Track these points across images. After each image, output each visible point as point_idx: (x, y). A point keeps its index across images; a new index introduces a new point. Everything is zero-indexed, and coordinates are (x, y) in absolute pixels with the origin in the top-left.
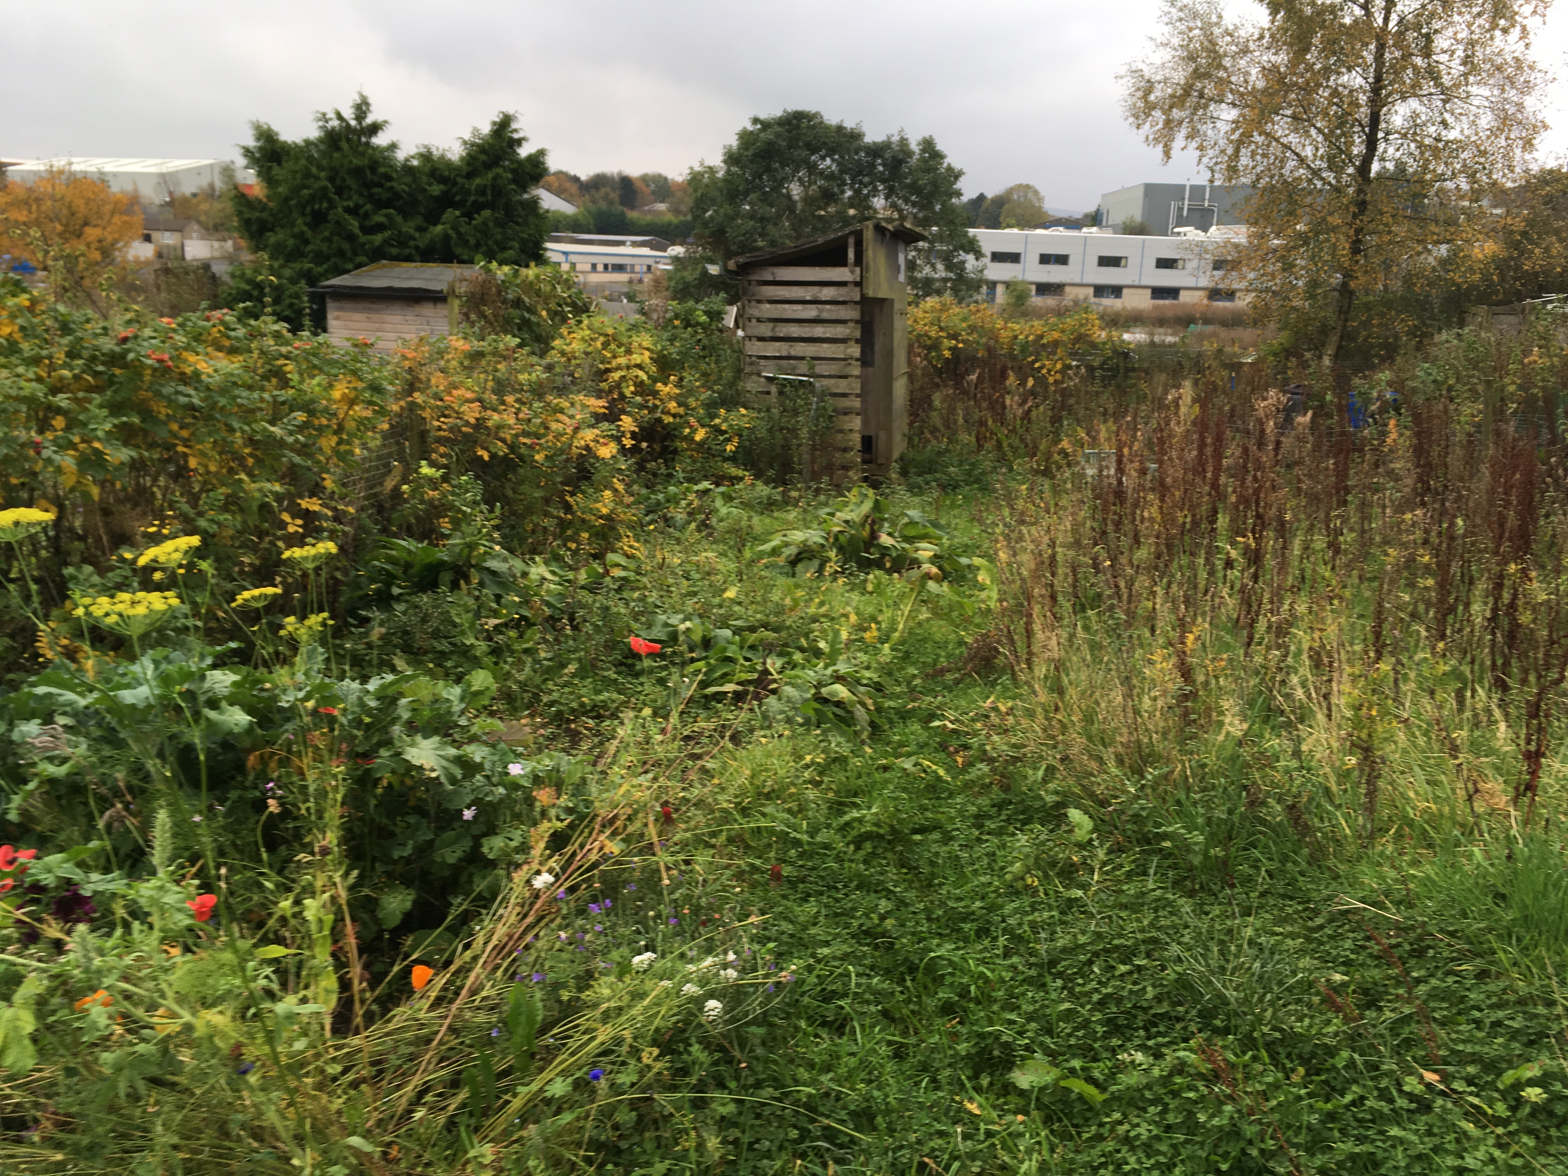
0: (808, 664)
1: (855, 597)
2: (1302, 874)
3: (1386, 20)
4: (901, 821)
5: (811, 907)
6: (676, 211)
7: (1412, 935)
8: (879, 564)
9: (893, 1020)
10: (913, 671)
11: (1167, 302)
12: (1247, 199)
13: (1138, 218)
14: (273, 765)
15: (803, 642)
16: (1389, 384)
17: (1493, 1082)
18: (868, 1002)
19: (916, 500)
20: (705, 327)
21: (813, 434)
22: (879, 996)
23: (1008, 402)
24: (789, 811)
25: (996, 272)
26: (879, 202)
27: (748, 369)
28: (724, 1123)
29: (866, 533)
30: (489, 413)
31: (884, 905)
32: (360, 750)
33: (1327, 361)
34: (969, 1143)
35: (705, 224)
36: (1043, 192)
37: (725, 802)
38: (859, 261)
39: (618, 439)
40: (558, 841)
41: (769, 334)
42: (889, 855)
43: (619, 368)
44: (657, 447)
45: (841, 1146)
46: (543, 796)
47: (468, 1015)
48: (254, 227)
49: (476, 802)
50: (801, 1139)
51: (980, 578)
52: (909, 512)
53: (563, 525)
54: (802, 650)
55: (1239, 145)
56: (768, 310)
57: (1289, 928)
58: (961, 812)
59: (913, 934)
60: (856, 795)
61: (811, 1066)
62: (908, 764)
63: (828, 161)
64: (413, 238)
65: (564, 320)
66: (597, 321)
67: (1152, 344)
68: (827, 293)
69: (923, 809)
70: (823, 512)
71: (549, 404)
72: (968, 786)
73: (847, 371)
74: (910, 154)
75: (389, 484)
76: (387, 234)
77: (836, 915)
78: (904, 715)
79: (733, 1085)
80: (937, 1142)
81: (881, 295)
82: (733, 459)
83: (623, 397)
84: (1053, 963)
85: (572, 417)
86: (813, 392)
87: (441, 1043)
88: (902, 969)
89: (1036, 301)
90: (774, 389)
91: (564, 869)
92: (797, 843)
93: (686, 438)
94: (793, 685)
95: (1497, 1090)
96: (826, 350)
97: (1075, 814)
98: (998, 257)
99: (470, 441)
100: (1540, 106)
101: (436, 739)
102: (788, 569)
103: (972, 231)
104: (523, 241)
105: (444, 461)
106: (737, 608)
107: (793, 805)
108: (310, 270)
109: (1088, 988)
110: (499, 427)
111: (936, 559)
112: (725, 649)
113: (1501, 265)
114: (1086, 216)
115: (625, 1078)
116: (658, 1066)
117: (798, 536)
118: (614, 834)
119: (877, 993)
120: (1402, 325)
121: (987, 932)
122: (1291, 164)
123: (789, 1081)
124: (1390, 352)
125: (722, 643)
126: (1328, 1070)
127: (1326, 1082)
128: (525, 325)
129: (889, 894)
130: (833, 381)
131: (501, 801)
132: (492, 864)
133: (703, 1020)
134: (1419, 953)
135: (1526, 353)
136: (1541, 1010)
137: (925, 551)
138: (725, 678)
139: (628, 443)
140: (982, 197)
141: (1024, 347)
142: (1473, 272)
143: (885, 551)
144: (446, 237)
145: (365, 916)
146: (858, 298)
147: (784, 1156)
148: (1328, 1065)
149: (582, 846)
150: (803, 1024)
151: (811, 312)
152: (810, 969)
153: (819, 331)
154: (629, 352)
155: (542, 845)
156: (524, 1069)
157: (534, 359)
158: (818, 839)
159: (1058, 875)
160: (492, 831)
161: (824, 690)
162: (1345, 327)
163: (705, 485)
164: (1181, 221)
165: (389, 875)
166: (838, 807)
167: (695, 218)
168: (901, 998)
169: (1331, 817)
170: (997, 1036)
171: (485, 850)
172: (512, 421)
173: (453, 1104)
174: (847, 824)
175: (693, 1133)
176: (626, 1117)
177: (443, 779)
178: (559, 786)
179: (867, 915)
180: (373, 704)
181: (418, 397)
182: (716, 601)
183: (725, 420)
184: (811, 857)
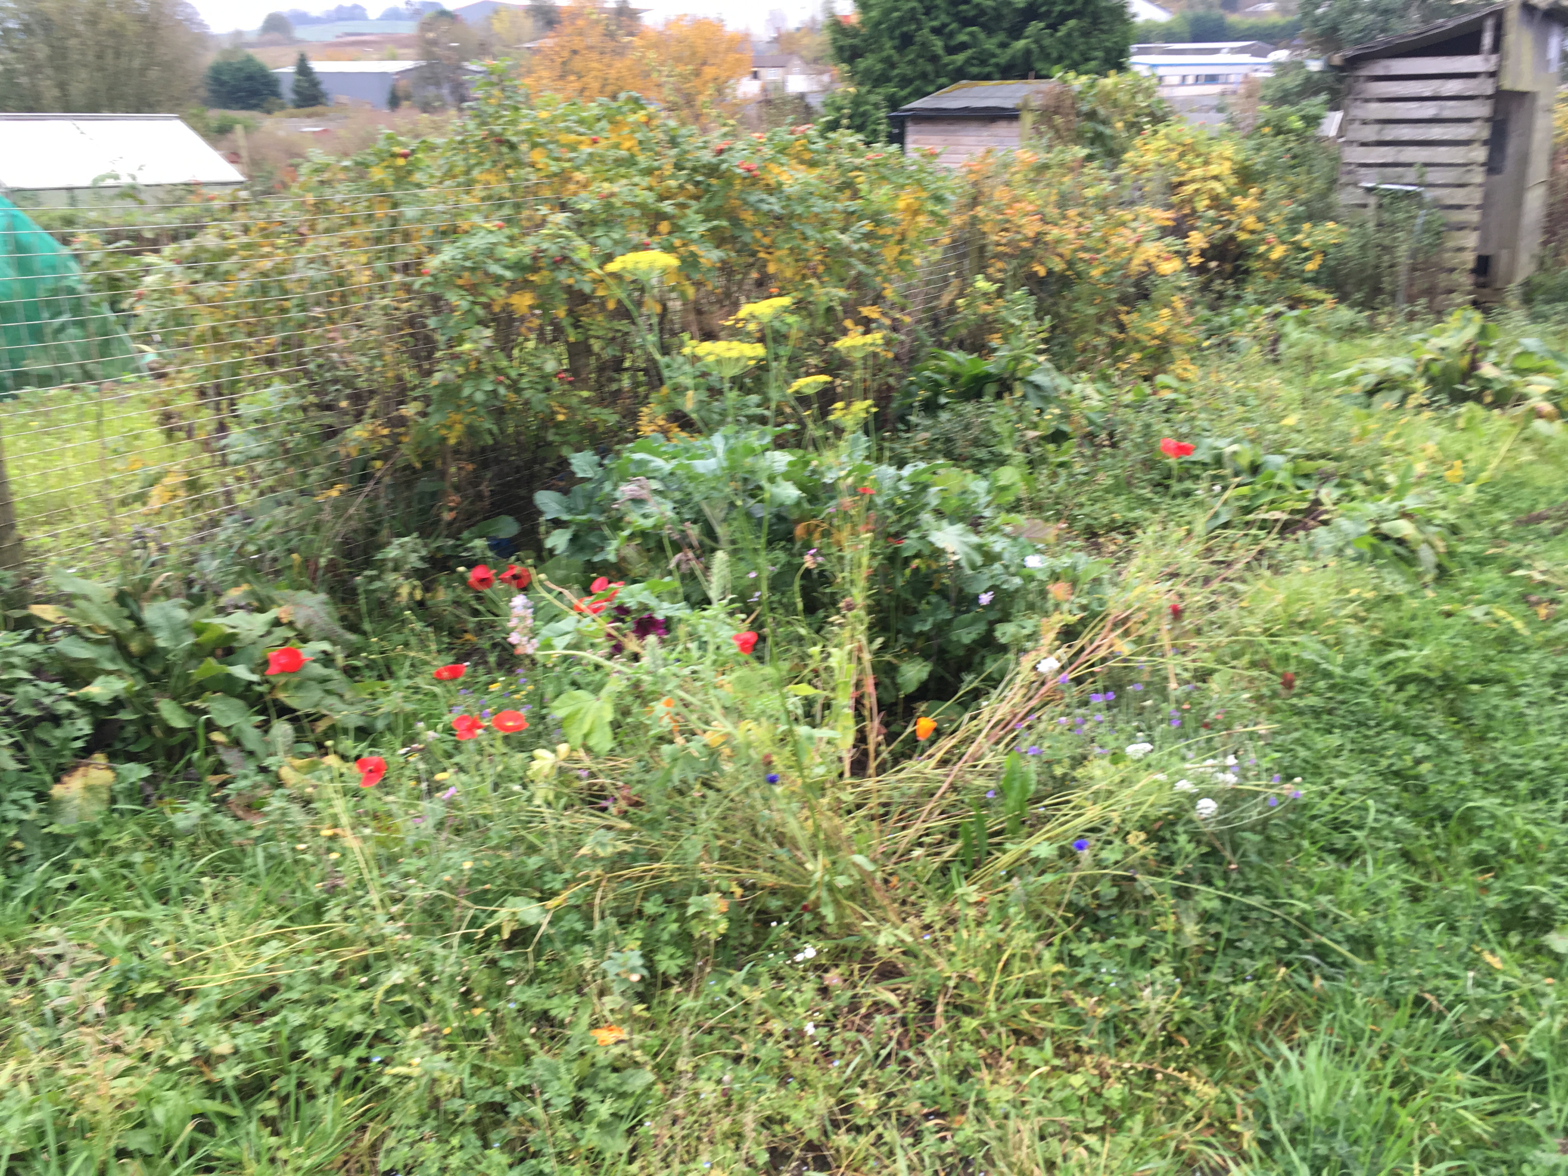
0: (1371, 497)
1: (1440, 432)
4: (1457, 668)
5: (1334, 740)
6: (1284, 9)
8: (1477, 398)
9: (1414, 863)
10: (1500, 515)
14: (817, 535)
15: (1368, 475)
18: (1386, 839)
19: (1536, 327)
20: (1301, 136)
21: (1414, 254)
22: (1399, 835)
24: (1324, 642)
27: (1344, 179)
28: (1206, 917)
29: (1465, 361)
30: (1048, 228)
31: (1421, 749)
32: (893, 530)
34: (1481, 991)
35: (1316, 22)
37: (1252, 624)
38: (1497, 46)
39: (1184, 255)
40: (1068, 634)
41: (1374, 138)
42: (1437, 701)
43: (1193, 181)
44: (1228, 267)
45: (1332, 965)
46: (1058, 591)
47: (969, 777)
48: (847, 54)
49: (993, 588)
50: (1289, 950)
52: (1525, 341)
53: (1114, 344)
54: (1366, 483)
56: (1376, 110)
58: (1535, 668)
59: (1453, 783)
60: (1407, 636)
61: (1309, 884)
62: (1478, 613)
64: (994, 56)
65: (1140, 131)
66: (1173, 130)
69: (1489, 660)
70: (1414, 339)
71: (1111, 217)
72: (1550, 642)
73: (1466, 179)
75: (946, 298)
76: (969, 52)
77: (1363, 751)
78: (1481, 561)
79: (1220, 883)
80: (1445, 983)
81: (1521, 88)
82: (1315, 280)
83: (1194, 211)
85: (1134, 230)
86: (1421, 206)
87: (942, 797)
88: (1433, 814)
90: (1372, 201)
91: (1070, 662)
92: (1327, 675)
93: (1260, 256)
94: (1350, 518)
96: (1442, 154)
99: (1027, 256)
101: (960, 526)
102: (1363, 399)
104: (1108, 51)
105: (1000, 276)
106: (1294, 436)
107: (1331, 639)
108: (894, 94)
110: (1058, 241)
111: (1550, 396)
112: (1273, 476)
115: (1110, 855)
116: (1144, 850)
117: (1379, 364)
118: (1126, 633)
119: (1397, 832)
121: (1545, 793)
123: (1282, 893)
125: (1270, 470)
128: (1098, 139)
129: (1429, 739)
130: (1447, 191)
131: (1017, 591)
132: (1004, 649)
133: (1194, 815)
137: (1539, 386)
138: (1270, 506)
139: (1195, 261)
143: (1486, 384)
144: (1028, 52)
145: (887, 681)
146: (1490, 92)
147: (1266, 960)
149: (1091, 641)
150: (1306, 843)
151: (1429, 110)
152: (1323, 795)
153: (1436, 132)
154: (1206, 163)
155: (1052, 635)
156: (1014, 832)
157: (1103, 173)
158: (1354, 674)
160: (1006, 618)
161: (1385, 526)
163: (1278, 307)
165: (911, 648)
166: (1382, 646)
167: (1306, 14)
168: (1428, 842)
170: (1536, 898)
171: (998, 634)
172: (1071, 235)
173: (949, 851)
174: (1390, 663)
175: (1172, 918)
176: (1108, 891)
177: (963, 563)
178: (1074, 583)
179: (1399, 756)
180: (906, 488)
181: (981, 211)
182: (1273, 427)
183: (1309, 235)
184: (1342, 691)
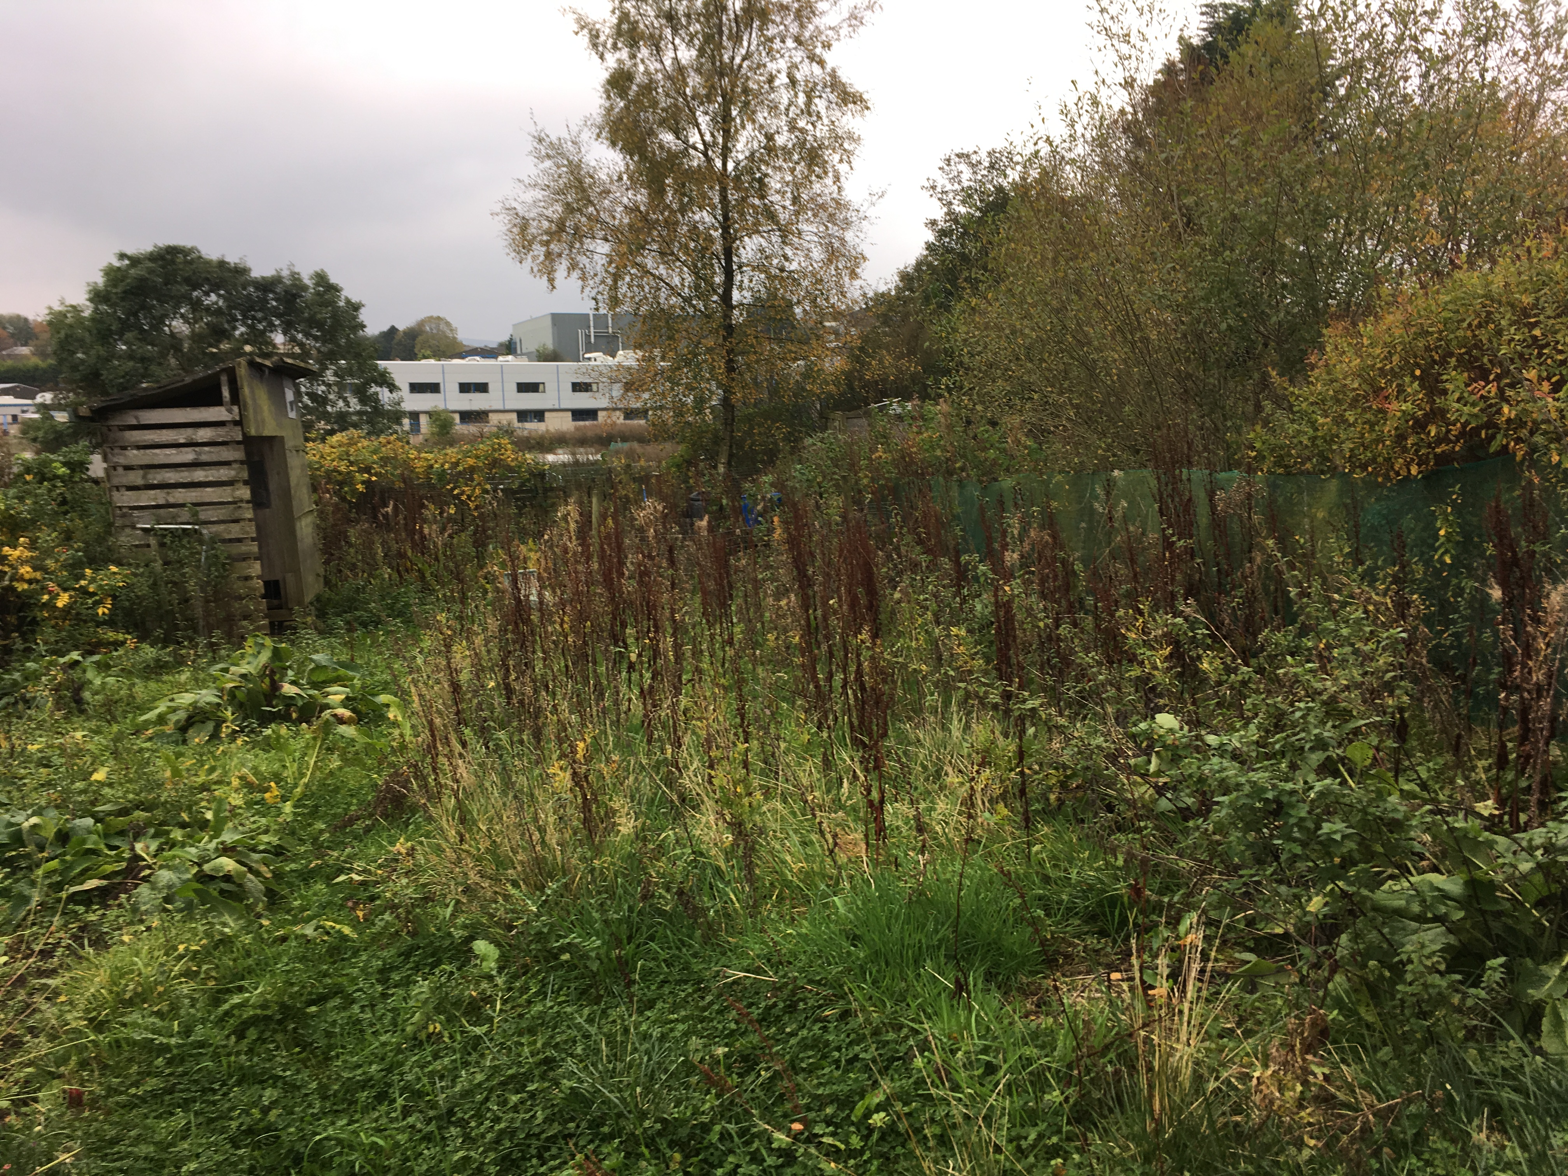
0: (191, 839)
1: (255, 756)
2: (695, 955)
3: (725, 164)
4: (292, 996)
5: (180, 1119)
6: (41, 353)
7: (786, 992)
8: (283, 717)
10: (320, 825)
11: (587, 423)
12: (632, 325)
13: (550, 346)
15: (185, 816)
16: (772, 485)
17: (849, 1116)
19: (325, 642)
20: (66, 480)
21: (204, 587)
23: (426, 531)
24: (159, 1014)
25: (413, 402)
26: (279, 338)
27: (119, 523)
29: (266, 684)
31: (269, 1094)
33: (721, 469)
35: (74, 368)
36: (454, 324)
37: (75, 1019)
38: (236, 398)
41: (140, 482)
42: (279, 1037)
44: (11, 619)
51: (391, 716)
52: (314, 657)
54: (183, 825)
55: (616, 277)
56: (134, 456)
57: (683, 1013)
58: (365, 970)
59: (302, 1119)
60: (242, 977)
62: (309, 930)
63: (213, 297)
67: (577, 463)
68: (204, 435)
69: (323, 976)
70: (214, 670)
72: (375, 938)
73: (237, 515)
74: (305, 288)
77: (211, 1121)
78: (307, 876)
81: (266, 433)
82: (111, 622)
84: (451, 1112)
86: (201, 542)
88: (287, 1162)
89: (460, 428)
90: (153, 541)
92: (165, 1049)
93: (45, 606)
94: (168, 868)
95: (853, 1124)
96: (210, 494)
97: (481, 946)
98: (416, 388)
100: (857, 240)
102: (178, 736)
103: (382, 364)
106: (105, 791)
107: (164, 1006)
109: (482, 1129)
111: (347, 702)
112: (84, 841)
113: (849, 376)
114: (501, 345)
117: (186, 699)
120: (780, 431)
121: (384, 1096)
122: (663, 293)
124: (771, 457)
125: (81, 835)
126: (707, 1148)
127: (705, 1161)
129: (276, 1081)
130: (222, 527)
134: (791, 1008)
135: (873, 450)
136: (891, 1036)
137: (336, 694)
138: (84, 875)
140: (393, 330)
141: (442, 474)
142: (828, 384)
143: (289, 701)
146: (240, 438)
148: (705, 1143)
151: (188, 456)
153: (200, 475)
158: (192, 1038)
159: (466, 1014)
161: (206, 867)
162: (732, 437)
163: (75, 655)
164: (590, 348)
166: (218, 997)
167: (61, 361)
169: (723, 894)
174: (227, 1013)
179: (247, 1113)
182: (79, 785)
183: (93, 580)
184: (182, 1061)
